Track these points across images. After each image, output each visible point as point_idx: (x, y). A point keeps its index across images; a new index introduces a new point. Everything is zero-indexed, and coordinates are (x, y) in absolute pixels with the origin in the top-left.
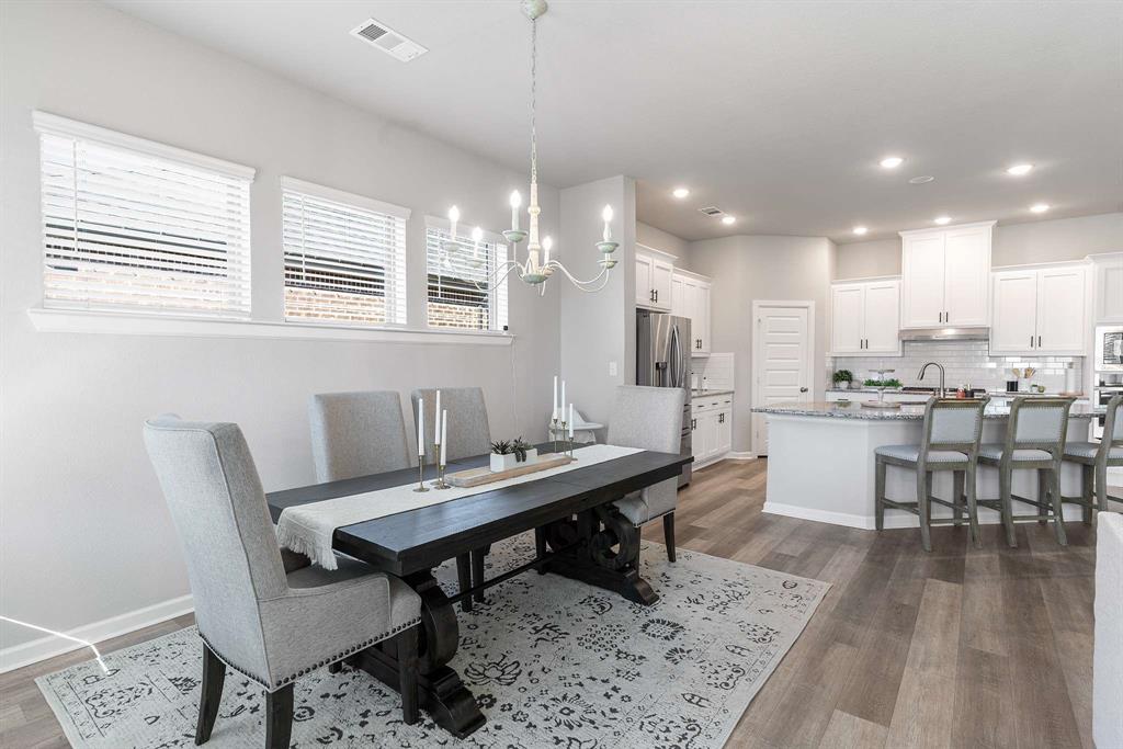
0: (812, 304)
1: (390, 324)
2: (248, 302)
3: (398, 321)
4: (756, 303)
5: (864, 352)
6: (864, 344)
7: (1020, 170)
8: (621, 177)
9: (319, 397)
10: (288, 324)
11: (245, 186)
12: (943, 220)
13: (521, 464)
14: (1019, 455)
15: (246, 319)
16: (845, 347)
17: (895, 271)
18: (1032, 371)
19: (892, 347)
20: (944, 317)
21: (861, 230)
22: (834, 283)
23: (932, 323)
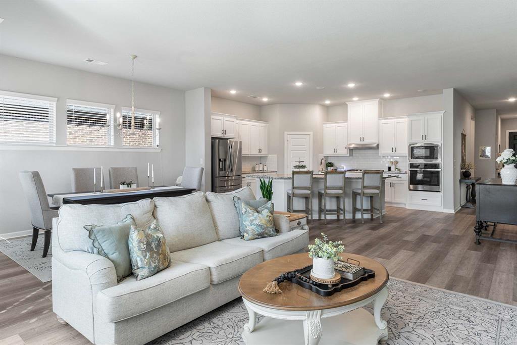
0: (311, 133)
1: (108, 145)
2: (55, 140)
3: (112, 144)
4: (286, 133)
5: (335, 154)
6: (335, 151)
7: (351, 85)
8: (203, 88)
9: (74, 169)
10: (68, 146)
11: (55, 103)
12: (355, 99)
13: (129, 188)
14: (329, 191)
15: (54, 145)
16: (328, 152)
17: (345, 119)
18: (397, 162)
19: (345, 152)
20: (362, 139)
21: (328, 102)
22: (324, 124)
23: (358, 142)
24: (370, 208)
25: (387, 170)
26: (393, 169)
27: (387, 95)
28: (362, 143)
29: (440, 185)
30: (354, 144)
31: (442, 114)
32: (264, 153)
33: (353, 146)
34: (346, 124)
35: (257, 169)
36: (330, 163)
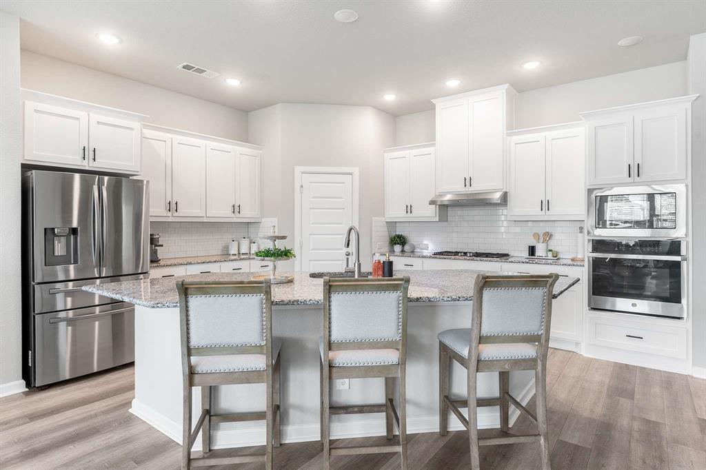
0: (356, 170)
4: (298, 169)
5: (409, 217)
6: (409, 209)
12: (453, 83)
16: (395, 212)
17: (431, 139)
18: (548, 236)
19: (431, 212)
20: (468, 182)
21: (390, 98)
22: (385, 152)
23: (459, 188)
24: (496, 393)
25: (526, 254)
26: (540, 252)
27: (532, 66)
28: (469, 190)
29: (684, 301)
30: (449, 193)
31: (689, 105)
32: (247, 214)
33: (448, 197)
34: (432, 149)
35: (234, 250)
36: (400, 237)
